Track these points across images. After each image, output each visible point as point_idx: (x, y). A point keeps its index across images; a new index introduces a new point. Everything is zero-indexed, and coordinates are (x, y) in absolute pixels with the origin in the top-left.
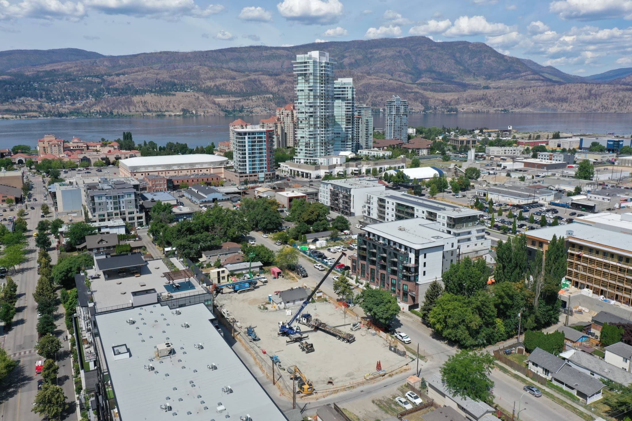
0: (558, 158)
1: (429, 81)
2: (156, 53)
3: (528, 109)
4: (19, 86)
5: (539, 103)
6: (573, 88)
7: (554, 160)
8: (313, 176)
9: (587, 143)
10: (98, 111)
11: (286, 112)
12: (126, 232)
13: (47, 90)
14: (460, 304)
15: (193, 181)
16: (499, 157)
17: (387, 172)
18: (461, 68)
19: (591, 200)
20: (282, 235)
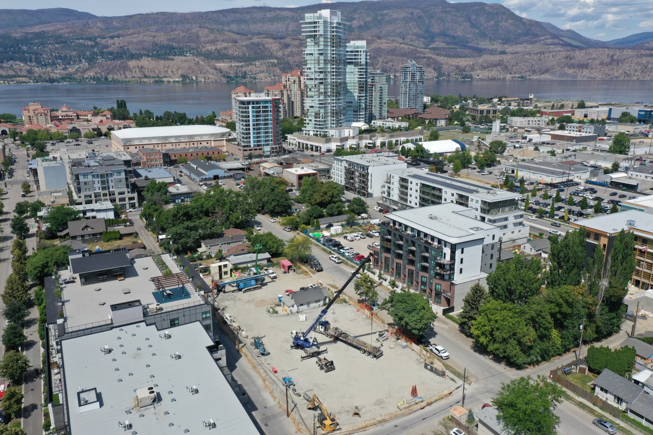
0: (588, 130)
1: (443, 45)
2: (152, 14)
3: (547, 76)
4: (6, 49)
5: (558, 69)
6: (594, 53)
7: (583, 132)
8: (324, 150)
9: (617, 113)
10: (92, 76)
11: (292, 79)
12: (115, 216)
13: (36, 54)
14: (511, 314)
15: (192, 155)
16: (523, 128)
17: (405, 145)
18: (477, 31)
19: (632, 178)
20: (292, 220)
